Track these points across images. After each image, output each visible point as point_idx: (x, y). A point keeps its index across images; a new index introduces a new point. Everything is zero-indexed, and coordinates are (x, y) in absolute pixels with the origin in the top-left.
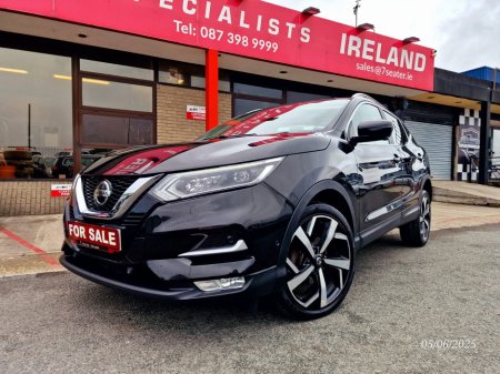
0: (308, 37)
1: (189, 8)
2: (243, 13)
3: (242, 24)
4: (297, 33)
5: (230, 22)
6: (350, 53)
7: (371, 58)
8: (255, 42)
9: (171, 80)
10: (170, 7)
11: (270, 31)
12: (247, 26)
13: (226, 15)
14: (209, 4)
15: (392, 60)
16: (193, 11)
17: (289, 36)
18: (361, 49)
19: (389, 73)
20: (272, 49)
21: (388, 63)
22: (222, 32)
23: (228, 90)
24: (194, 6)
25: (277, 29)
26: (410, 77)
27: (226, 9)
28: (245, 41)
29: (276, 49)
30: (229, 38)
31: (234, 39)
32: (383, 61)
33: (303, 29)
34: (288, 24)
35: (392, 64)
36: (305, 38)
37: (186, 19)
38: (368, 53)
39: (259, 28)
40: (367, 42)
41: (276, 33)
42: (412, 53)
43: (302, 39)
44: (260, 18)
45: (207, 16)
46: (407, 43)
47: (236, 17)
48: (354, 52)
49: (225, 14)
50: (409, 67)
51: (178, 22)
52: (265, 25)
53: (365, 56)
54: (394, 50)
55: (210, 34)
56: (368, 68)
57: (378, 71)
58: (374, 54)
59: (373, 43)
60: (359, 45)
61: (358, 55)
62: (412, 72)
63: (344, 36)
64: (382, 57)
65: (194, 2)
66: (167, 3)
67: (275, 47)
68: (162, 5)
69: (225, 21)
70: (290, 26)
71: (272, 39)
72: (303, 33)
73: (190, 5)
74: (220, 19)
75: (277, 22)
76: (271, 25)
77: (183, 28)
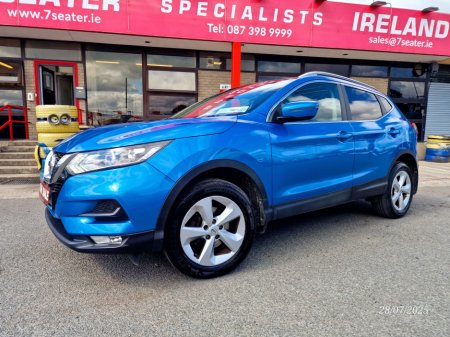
0: (320, 20)
1: (219, 12)
2: (262, 10)
3: (261, 18)
4: (310, 18)
5: (251, 18)
6: (362, 29)
7: (385, 31)
8: (272, 31)
9: (209, 66)
10: (204, 14)
11: (285, 21)
12: (265, 19)
14: (234, 7)
15: (410, 31)
16: (222, 14)
17: (303, 22)
18: (375, 24)
19: (406, 43)
20: (286, 35)
21: (405, 33)
22: (244, 27)
23: (253, 69)
24: (223, 10)
25: (291, 18)
26: (430, 45)
27: (248, 8)
28: (263, 32)
30: (250, 31)
31: (255, 31)
32: (399, 32)
33: (316, 14)
34: (301, 12)
35: (409, 34)
36: (318, 21)
37: (216, 21)
38: (383, 27)
39: (275, 19)
40: (381, 16)
41: (290, 21)
42: (433, 22)
43: (315, 23)
44: (276, 11)
45: (233, 16)
46: (427, 13)
47: (255, 13)
48: (367, 28)
49: (247, 13)
50: (429, 34)
51: (210, 25)
52: (281, 16)
53: (379, 30)
54: (412, 20)
55: (235, 30)
56: (381, 41)
57: (392, 42)
58: (389, 28)
59: (388, 17)
60: (372, 21)
61: (371, 30)
62: (432, 39)
63: (357, 15)
64: (397, 28)
65: (223, 6)
66: (202, 11)
67: (290, 33)
68: (199, 13)
69: (247, 18)
70: (304, 13)
71: (286, 26)
72: (315, 17)
73: (220, 10)
74: (243, 17)
75: (292, 12)
76: (286, 15)
77: (214, 29)
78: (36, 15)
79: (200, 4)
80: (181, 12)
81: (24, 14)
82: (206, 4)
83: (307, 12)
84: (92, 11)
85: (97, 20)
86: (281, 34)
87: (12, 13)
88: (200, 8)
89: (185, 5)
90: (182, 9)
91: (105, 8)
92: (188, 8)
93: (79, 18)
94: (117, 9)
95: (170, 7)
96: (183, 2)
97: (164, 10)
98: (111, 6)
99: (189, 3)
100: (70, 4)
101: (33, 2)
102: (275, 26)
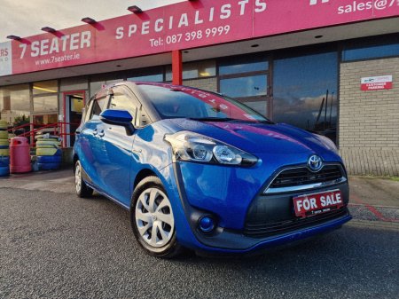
0: (264, 5)
1: (159, 27)
2: (197, 13)
3: (197, 22)
5: (187, 24)
8: (208, 32)
10: (147, 32)
11: (222, 17)
12: (201, 21)
13: (184, 20)
14: (171, 18)
16: (162, 28)
17: (242, 13)
20: (224, 31)
22: (181, 35)
24: (162, 24)
25: (229, 12)
27: (184, 16)
28: (199, 34)
29: (228, 30)
30: (186, 37)
31: (191, 36)
33: (258, 0)
34: (239, 3)
36: (260, 7)
37: (156, 36)
39: (211, 19)
41: (228, 16)
44: (212, 10)
45: (170, 27)
47: (191, 18)
51: (152, 40)
52: (217, 13)
55: (172, 40)
57: (380, 5)
65: (161, 21)
66: (146, 30)
67: (227, 28)
68: (143, 32)
69: (183, 26)
70: (243, 4)
71: (225, 22)
72: (257, 3)
73: (160, 25)
74: (179, 26)
75: (229, 6)
76: (223, 11)
77: (155, 43)
78: (47, 61)
79: (144, 24)
80: (129, 35)
81: (43, 62)
82: (148, 23)
83: (246, 2)
84: (75, 50)
85: (77, 56)
86: (218, 33)
87: (37, 63)
88: (144, 28)
89: (133, 29)
90: (130, 32)
91: (82, 46)
92: (135, 31)
93: (68, 57)
94: (88, 45)
95: (122, 33)
96: (131, 27)
97: (117, 37)
98: (85, 44)
99: (135, 26)
100: (64, 49)
101: (46, 53)
102: (211, 25)
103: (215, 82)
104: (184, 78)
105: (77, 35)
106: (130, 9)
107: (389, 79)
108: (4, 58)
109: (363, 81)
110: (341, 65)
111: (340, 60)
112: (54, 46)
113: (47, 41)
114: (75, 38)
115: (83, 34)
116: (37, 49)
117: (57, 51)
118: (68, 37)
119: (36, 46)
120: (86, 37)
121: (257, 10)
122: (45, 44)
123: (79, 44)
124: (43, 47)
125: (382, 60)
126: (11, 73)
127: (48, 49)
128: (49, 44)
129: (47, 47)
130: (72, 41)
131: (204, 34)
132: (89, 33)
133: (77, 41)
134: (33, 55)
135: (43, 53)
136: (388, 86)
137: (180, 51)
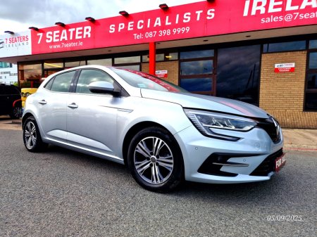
0: (213, 15)
1: (140, 26)
2: (167, 17)
3: (167, 23)
4: (204, 15)
5: (160, 25)
6: (253, 13)
7: (279, 10)
8: (175, 31)
10: (132, 29)
11: (184, 21)
12: (170, 23)
13: (158, 22)
14: (149, 20)
15: (309, 4)
16: (142, 27)
17: (198, 19)
18: (267, 7)
19: (304, 16)
20: (186, 31)
21: (303, 7)
22: (156, 32)
24: (143, 24)
25: (189, 18)
27: (158, 19)
28: (169, 32)
30: (159, 33)
31: (163, 33)
33: (209, 11)
34: (197, 12)
35: (308, 7)
36: (211, 16)
37: (138, 32)
39: (177, 22)
41: (188, 21)
44: (178, 16)
45: (148, 26)
47: (163, 20)
48: (258, 11)
51: (135, 35)
52: (181, 18)
53: (271, 10)
55: (150, 35)
56: (275, 19)
57: (288, 18)
58: (283, 6)
60: (264, 4)
61: (263, 11)
63: (247, 2)
64: (293, 5)
65: (142, 21)
66: (131, 27)
67: (188, 29)
68: (129, 29)
69: (158, 25)
70: (199, 13)
71: (185, 25)
72: (209, 13)
73: (141, 24)
74: (155, 26)
75: (189, 14)
76: (185, 17)
77: (138, 37)
78: (59, 46)
79: (130, 23)
80: (119, 31)
81: (55, 47)
82: (132, 22)
83: (201, 11)
84: (79, 39)
85: (81, 44)
86: (181, 32)
87: (51, 47)
88: (129, 26)
89: (122, 26)
90: (120, 29)
91: (85, 37)
92: (123, 27)
93: (74, 44)
94: (89, 36)
95: (114, 29)
96: (120, 25)
97: (111, 32)
98: (87, 35)
99: (123, 24)
100: (71, 38)
101: (58, 40)
102: (177, 26)
103: (178, 64)
104: (157, 60)
105: (81, 28)
106: (120, 13)
107: (293, 65)
108: (25, 42)
109: (276, 66)
110: (263, 55)
111: (262, 52)
112: (64, 36)
113: (58, 32)
114: (79, 31)
115: (86, 28)
116: (51, 37)
117: (66, 39)
118: (74, 29)
119: (49, 35)
120: (87, 30)
121: (208, 18)
122: (57, 34)
123: (82, 35)
124: (55, 36)
125: (289, 53)
126: (31, 54)
127: (59, 38)
128: (60, 34)
129: (58, 36)
130: (77, 33)
131: (172, 32)
132: (89, 28)
133: (81, 33)
134: (47, 41)
135: (55, 40)
136: (292, 70)
137: (155, 43)
